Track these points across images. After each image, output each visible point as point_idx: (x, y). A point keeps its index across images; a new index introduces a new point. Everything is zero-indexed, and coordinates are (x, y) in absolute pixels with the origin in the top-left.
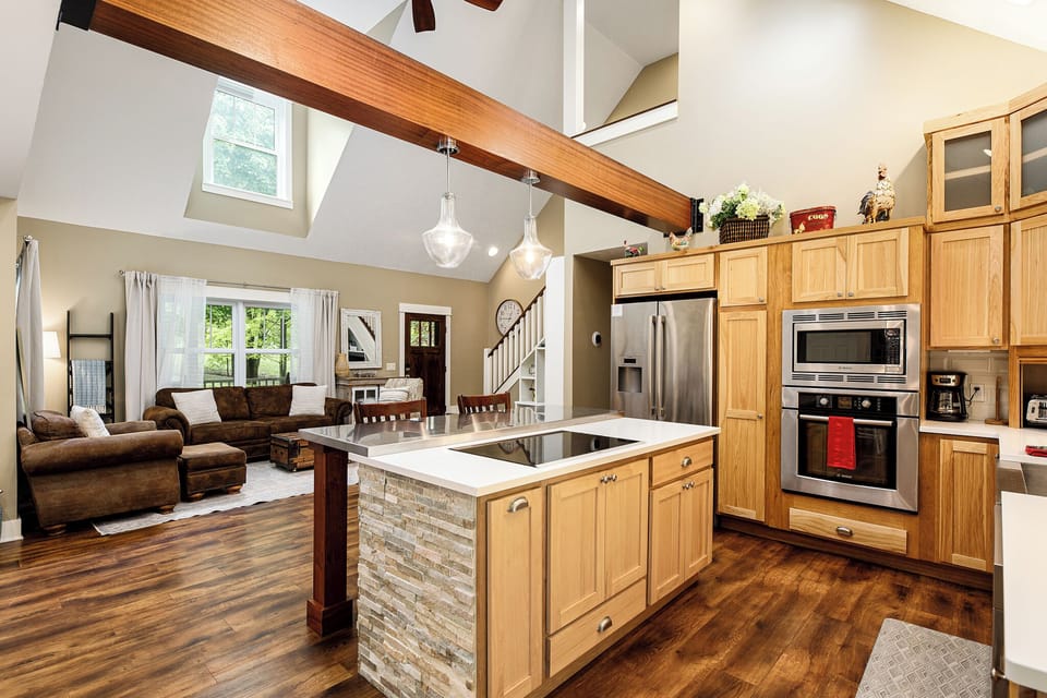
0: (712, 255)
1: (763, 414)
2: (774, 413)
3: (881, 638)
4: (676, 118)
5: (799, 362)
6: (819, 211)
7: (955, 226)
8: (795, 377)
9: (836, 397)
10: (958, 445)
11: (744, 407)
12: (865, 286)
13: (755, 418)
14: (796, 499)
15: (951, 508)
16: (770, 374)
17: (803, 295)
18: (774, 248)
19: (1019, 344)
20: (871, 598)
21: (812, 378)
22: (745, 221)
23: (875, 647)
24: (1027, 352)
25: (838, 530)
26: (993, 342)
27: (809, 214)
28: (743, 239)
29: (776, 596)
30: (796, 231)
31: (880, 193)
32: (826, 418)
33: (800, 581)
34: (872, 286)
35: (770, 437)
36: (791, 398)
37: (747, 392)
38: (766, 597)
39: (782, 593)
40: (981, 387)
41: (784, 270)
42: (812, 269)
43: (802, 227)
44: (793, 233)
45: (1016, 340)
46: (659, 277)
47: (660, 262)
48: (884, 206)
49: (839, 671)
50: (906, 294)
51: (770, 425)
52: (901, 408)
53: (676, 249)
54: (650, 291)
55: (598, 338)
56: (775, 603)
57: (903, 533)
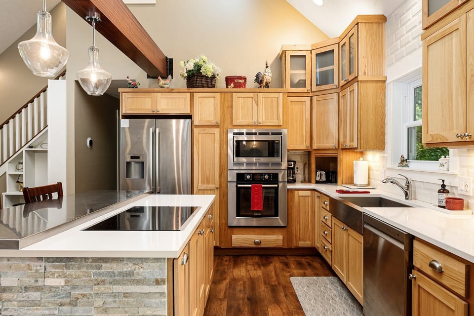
0: (189, 94)
1: (218, 186)
2: (224, 185)
3: (295, 287)
4: (155, 4)
5: (236, 157)
6: (240, 78)
7: (294, 95)
8: (235, 165)
9: (253, 174)
10: (301, 193)
11: (208, 183)
12: (266, 120)
13: (214, 188)
14: (235, 230)
15: (298, 222)
16: (222, 163)
17: (238, 121)
18: (223, 94)
19: (316, 148)
20: (278, 271)
21: (243, 165)
22: (206, 77)
23: (296, 291)
24: (318, 152)
25: (255, 242)
26: (307, 147)
27: (236, 78)
28: (203, 87)
29: (244, 283)
30: (229, 87)
31: (267, 74)
32: (250, 185)
33: (248, 272)
34: (268, 120)
35: (221, 198)
36: (232, 176)
37: (210, 175)
38: (241, 284)
39: (246, 280)
40: (299, 167)
41: (228, 107)
42: (241, 107)
43: (232, 85)
44: (227, 87)
45: (315, 147)
46: (155, 102)
47: (155, 94)
48: (268, 81)
49: (292, 307)
50: (282, 124)
51: (222, 192)
52: (280, 179)
53: (162, 87)
54: (149, 112)
55: (91, 142)
56: (247, 286)
57: (281, 237)
